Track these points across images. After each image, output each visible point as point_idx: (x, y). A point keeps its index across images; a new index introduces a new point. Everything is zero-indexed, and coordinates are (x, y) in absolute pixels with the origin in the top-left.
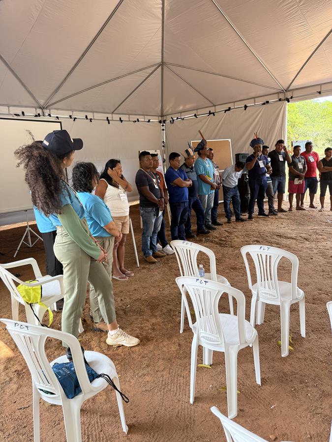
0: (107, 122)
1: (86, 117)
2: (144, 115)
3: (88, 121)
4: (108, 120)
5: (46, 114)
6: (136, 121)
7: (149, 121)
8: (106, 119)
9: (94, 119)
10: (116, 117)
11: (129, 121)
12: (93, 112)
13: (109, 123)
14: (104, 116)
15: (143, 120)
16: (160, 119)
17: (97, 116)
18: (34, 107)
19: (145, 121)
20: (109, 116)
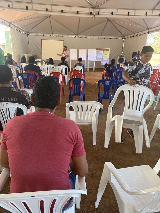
0: (98, 39)
1: (91, 37)
2: (115, 36)
3: (91, 38)
4: (99, 38)
5: (78, 37)
6: (110, 39)
7: (117, 38)
8: (98, 38)
9: (94, 38)
10: (103, 37)
11: (108, 38)
12: (94, 36)
13: (99, 39)
14: (98, 37)
15: (114, 38)
16: (123, 37)
17: (95, 37)
18: (74, 35)
19: (115, 38)
20: (100, 37)
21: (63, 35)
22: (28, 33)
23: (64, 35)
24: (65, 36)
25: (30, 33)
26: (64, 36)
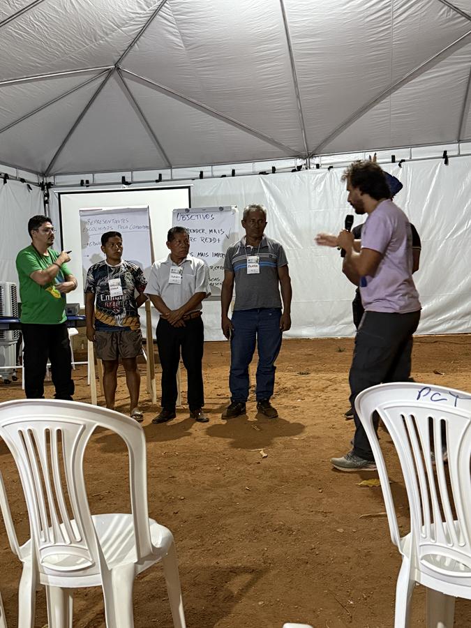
0: (442, 160)
1: (393, 157)
3: (396, 164)
4: (445, 156)
5: (313, 165)
8: (442, 155)
13: (446, 162)
14: (438, 150)
17: (417, 152)
20: (452, 149)
21: (227, 169)
22: (50, 180)
23: (235, 166)
24: (240, 168)
25: (55, 175)
26: (233, 171)
